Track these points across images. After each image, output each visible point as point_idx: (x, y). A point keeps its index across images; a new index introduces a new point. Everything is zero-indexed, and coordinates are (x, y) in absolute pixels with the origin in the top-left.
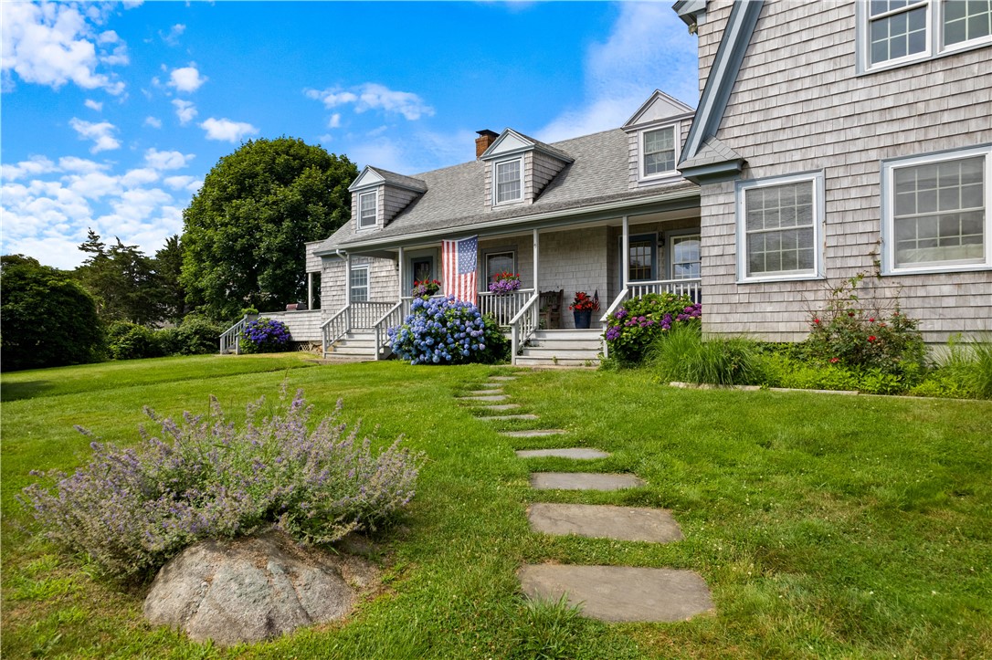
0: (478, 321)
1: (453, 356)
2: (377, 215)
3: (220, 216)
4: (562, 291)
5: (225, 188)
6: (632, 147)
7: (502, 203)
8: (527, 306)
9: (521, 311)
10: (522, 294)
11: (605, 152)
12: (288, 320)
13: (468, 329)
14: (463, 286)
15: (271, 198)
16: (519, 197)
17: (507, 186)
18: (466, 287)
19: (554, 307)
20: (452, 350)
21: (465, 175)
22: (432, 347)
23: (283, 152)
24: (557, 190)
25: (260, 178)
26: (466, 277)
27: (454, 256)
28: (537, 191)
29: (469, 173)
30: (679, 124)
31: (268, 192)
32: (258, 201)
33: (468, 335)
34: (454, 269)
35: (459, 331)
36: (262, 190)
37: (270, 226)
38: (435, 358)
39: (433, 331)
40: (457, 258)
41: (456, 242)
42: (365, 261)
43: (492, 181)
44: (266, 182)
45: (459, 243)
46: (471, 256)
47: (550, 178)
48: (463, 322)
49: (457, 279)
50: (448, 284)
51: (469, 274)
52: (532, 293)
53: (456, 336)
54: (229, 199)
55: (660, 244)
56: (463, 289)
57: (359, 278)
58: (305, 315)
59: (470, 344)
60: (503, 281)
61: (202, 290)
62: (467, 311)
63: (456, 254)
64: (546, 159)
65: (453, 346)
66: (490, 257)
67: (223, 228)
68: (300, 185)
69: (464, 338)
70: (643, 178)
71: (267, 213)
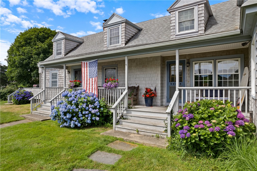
0: (96, 104)
1: (82, 124)
2: (62, 51)
3: (19, 52)
4: (138, 86)
5: (21, 42)
6: (172, 19)
7: (112, 46)
8: (122, 97)
9: (119, 100)
10: (119, 89)
11: (156, 25)
12: (33, 91)
13: (90, 109)
14: (91, 84)
15: (36, 47)
16: (119, 43)
17: (114, 38)
18: (92, 84)
19: (135, 94)
20: (81, 121)
21: (98, 36)
22: (71, 119)
23: (42, 32)
24: (136, 40)
25: (33, 40)
26: (92, 80)
27: (87, 69)
28: (127, 40)
29: (100, 36)
30: (197, 7)
31: (36, 45)
32: (32, 48)
33: (90, 112)
34: (87, 75)
35: (86, 110)
36: (33, 44)
37: (36, 56)
38: (72, 125)
39: (70, 111)
40: (88, 70)
41: (88, 62)
42: (56, 70)
43: (107, 36)
44: (35, 41)
45: (89, 63)
46: (95, 69)
47: (132, 35)
48: (87, 106)
49: (88, 81)
50: (84, 83)
51: (94, 78)
52: (124, 90)
53: (83, 113)
54: (22, 46)
55: (188, 65)
56: (91, 85)
57: (54, 76)
58: (38, 89)
59: (91, 117)
60: (109, 83)
61: (13, 77)
62: (91, 98)
63: (88, 68)
64: (131, 27)
65: (81, 118)
66: (106, 69)
67: (19, 56)
68: (47, 43)
69: (88, 114)
70: (178, 33)
71: (35, 51)
